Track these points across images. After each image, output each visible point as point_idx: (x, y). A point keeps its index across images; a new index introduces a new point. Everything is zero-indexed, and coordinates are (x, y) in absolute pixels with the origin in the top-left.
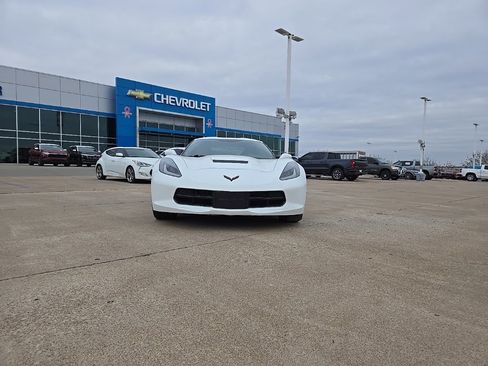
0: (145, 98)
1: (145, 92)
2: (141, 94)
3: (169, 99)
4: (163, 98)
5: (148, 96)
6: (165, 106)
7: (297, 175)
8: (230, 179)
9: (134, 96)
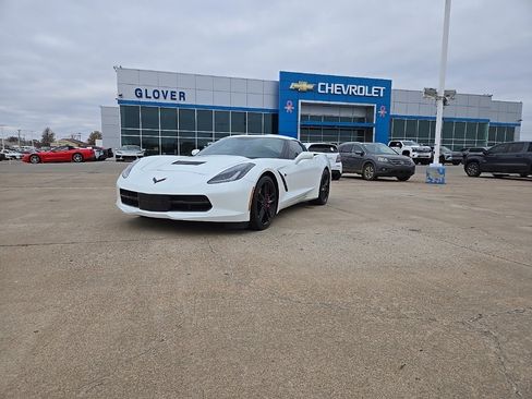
0: (308, 90)
1: (309, 83)
2: (304, 86)
3: (334, 88)
4: (327, 88)
5: (311, 87)
7: (238, 178)
8: (156, 181)
9: (297, 89)
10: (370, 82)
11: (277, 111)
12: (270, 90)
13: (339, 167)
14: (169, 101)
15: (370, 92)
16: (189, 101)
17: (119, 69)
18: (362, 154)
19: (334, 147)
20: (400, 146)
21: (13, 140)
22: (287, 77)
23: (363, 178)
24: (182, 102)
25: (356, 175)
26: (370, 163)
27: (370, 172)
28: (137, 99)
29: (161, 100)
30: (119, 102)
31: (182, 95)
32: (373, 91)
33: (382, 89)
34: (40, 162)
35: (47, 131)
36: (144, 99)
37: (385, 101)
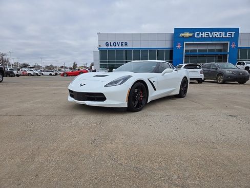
0: (190, 37)
1: (190, 33)
2: (187, 34)
3: (204, 35)
4: (200, 35)
5: (191, 35)
6: (202, 39)
7: (121, 84)
8: (81, 85)
9: (183, 37)
10: (226, 30)
11: (172, 48)
12: (169, 38)
13: (202, 76)
14: (120, 47)
15: (226, 35)
16: (129, 46)
17: (99, 34)
18: (216, 69)
19: (199, 66)
20: (244, 64)
21: (62, 67)
22: (178, 31)
23: (217, 82)
24: (126, 47)
25: (213, 81)
26: (221, 74)
27: (220, 79)
28: (107, 47)
29: (117, 47)
30: (99, 49)
31: (126, 44)
32: (228, 34)
33: (233, 33)
34: (67, 76)
35: (75, 63)
36: (109, 47)
37: (235, 39)
